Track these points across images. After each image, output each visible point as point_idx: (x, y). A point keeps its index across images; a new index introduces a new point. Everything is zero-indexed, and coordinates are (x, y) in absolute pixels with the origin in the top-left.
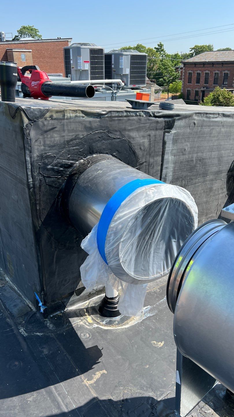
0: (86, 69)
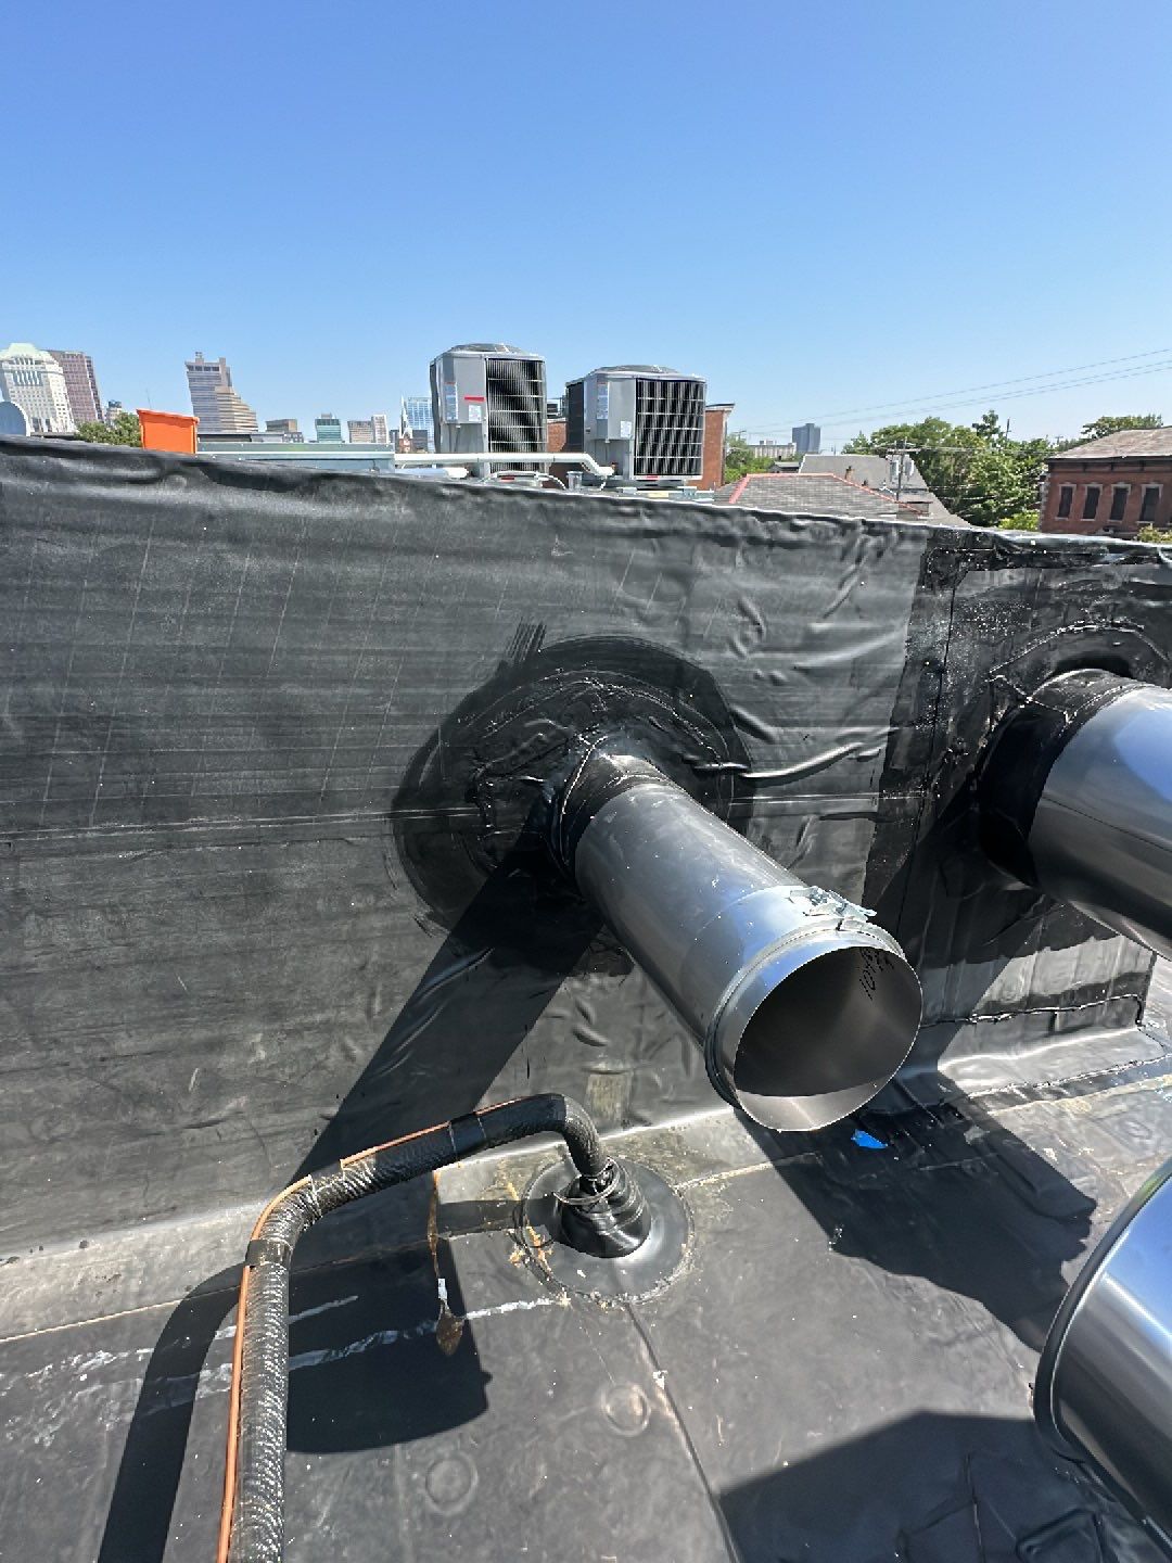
0: (473, 421)
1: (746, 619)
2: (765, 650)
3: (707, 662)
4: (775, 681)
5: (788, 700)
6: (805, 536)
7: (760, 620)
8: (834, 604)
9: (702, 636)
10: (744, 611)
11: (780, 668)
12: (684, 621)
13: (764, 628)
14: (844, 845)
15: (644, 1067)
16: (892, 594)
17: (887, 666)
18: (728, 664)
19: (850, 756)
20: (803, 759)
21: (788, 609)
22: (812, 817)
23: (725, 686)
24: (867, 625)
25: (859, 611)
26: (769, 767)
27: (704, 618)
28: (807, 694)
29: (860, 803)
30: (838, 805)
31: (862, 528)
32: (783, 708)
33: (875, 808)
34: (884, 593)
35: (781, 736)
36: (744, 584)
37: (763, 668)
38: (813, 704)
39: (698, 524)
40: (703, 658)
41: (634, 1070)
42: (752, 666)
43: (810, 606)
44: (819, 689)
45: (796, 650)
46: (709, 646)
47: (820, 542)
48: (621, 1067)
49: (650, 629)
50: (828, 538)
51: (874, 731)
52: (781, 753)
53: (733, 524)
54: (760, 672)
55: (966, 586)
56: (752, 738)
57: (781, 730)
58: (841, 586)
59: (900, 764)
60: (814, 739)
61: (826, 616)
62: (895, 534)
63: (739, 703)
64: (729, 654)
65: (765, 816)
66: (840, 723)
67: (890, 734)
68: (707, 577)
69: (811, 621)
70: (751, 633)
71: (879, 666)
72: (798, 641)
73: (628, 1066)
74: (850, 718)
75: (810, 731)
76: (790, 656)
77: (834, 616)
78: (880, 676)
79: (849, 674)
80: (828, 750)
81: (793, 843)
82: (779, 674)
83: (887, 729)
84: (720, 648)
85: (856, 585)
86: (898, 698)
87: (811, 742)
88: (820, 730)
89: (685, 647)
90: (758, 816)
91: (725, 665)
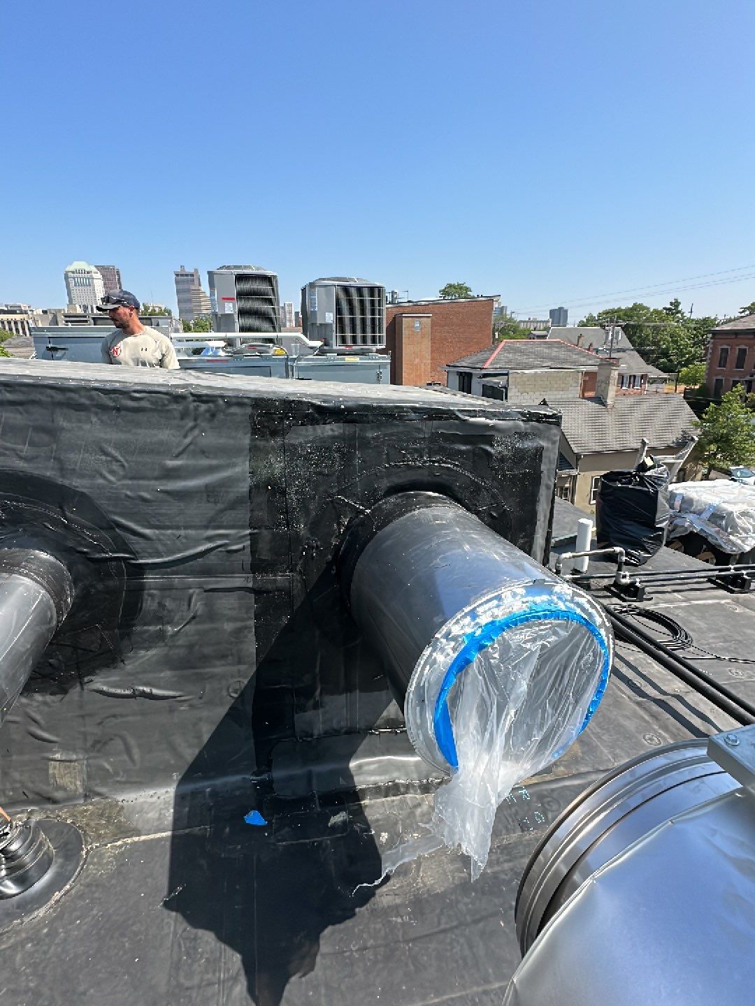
0: (227, 312)
1: (109, 459)
2: (131, 478)
3: (83, 487)
4: (144, 500)
5: (157, 511)
6: (144, 404)
7: (120, 458)
8: (181, 449)
9: (74, 470)
10: (106, 454)
11: (147, 491)
12: (57, 459)
13: (126, 464)
14: (230, 609)
15: (95, 758)
16: (232, 442)
17: (236, 490)
18: (99, 487)
19: (220, 549)
20: (180, 551)
21: (142, 451)
22: (197, 591)
23: (103, 503)
24: (215, 462)
25: (204, 452)
26: (151, 556)
27: (74, 458)
28: (173, 508)
29: (238, 581)
30: (217, 582)
31: (191, 398)
32: (154, 517)
33: (250, 585)
34: (222, 441)
35: (157, 536)
36: (102, 435)
37: (131, 490)
38: (179, 514)
39: (52, 397)
40: (78, 483)
41: (87, 759)
42: (123, 489)
43: (161, 449)
44: (182, 504)
45: (156, 479)
46: (82, 476)
47: (159, 408)
48: (74, 757)
49: (31, 465)
50: (165, 405)
51: (236, 534)
52: (160, 548)
53: (81, 396)
54: (129, 493)
55: (293, 436)
56: (132, 537)
57: (157, 532)
58: (185, 436)
59: (265, 555)
60: (186, 537)
61: (177, 456)
62: (221, 402)
63: (115, 514)
64: (101, 481)
65: (155, 589)
66: (206, 527)
67: (250, 534)
68: (70, 431)
69: (165, 460)
70: (115, 467)
71: (230, 490)
72: (156, 473)
73: (81, 756)
74: (213, 524)
75: (182, 532)
76: (152, 482)
77: (185, 456)
78: (232, 496)
79: (205, 495)
80: (199, 545)
81: (186, 607)
82: (146, 495)
83: (248, 532)
84: (92, 477)
85: (198, 436)
86: (252, 511)
87: (184, 541)
88: (191, 532)
89: (63, 476)
90: (150, 589)
91: (98, 488)
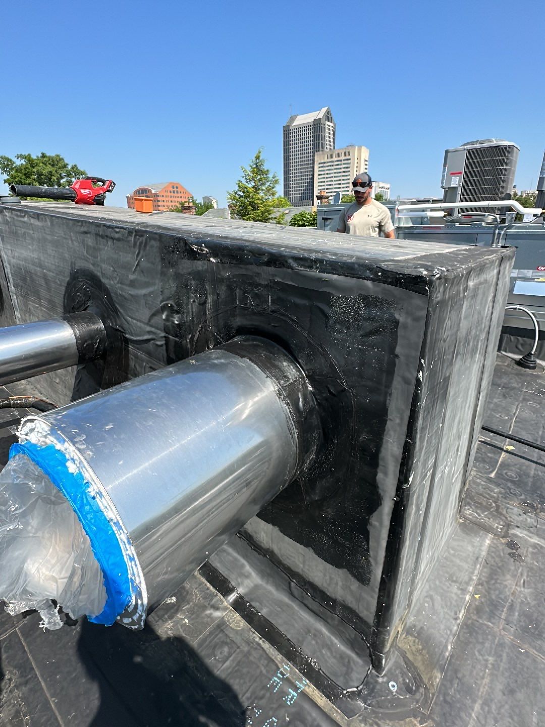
0: (452, 185)
1: (113, 269)
2: (121, 283)
3: (108, 284)
4: (125, 298)
5: (130, 307)
6: (120, 236)
7: (116, 270)
8: (135, 268)
9: (104, 274)
10: (112, 266)
12: (100, 267)
16: (153, 266)
17: (156, 302)
19: (152, 341)
20: (138, 336)
21: (123, 267)
22: (147, 365)
23: (113, 295)
24: (147, 280)
25: (143, 272)
26: (130, 334)
27: (103, 267)
30: (154, 364)
31: (135, 233)
32: (130, 310)
34: (150, 265)
36: (110, 254)
37: (121, 291)
39: (94, 230)
40: (106, 282)
42: (119, 289)
43: (128, 267)
44: (137, 305)
45: (128, 285)
46: (107, 278)
47: (125, 239)
50: (127, 237)
51: (159, 334)
52: (132, 330)
55: (180, 266)
56: (124, 320)
57: (132, 320)
58: (136, 259)
59: (172, 355)
61: (134, 273)
64: (112, 282)
65: (133, 356)
66: (148, 324)
67: (164, 336)
68: (102, 250)
69: (129, 274)
70: (116, 275)
72: (127, 282)
75: (139, 324)
76: (127, 288)
78: (155, 307)
79: (144, 301)
80: (146, 335)
82: (126, 295)
84: (110, 279)
85: (140, 260)
87: (140, 330)
88: (142, 325)
89: (102, 277)
91: (112, 287)
